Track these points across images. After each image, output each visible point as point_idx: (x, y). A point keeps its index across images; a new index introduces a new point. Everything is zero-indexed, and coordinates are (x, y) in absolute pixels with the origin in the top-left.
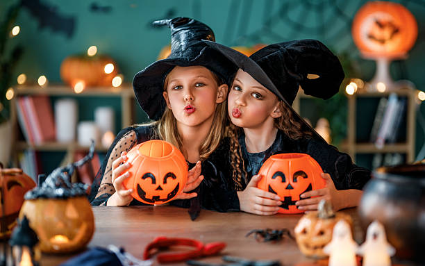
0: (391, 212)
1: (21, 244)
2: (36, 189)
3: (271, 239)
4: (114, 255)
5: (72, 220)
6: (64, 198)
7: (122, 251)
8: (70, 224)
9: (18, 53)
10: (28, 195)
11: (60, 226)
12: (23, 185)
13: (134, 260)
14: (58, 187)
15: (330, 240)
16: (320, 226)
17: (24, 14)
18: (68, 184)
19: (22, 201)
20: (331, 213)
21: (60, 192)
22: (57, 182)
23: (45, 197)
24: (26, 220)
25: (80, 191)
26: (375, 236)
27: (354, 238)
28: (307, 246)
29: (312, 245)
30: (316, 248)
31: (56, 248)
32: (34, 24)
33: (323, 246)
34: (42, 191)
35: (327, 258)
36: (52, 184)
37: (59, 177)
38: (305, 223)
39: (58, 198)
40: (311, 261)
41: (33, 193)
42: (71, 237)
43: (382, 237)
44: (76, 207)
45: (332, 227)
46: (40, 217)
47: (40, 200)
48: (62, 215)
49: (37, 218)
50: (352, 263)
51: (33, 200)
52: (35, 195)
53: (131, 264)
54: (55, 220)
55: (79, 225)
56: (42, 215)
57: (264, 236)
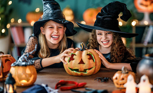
1: (9, 84)
2: (15, 62)
3: (104, 81)
4: (44, 87)
5: (28, 74)
6: (25, 66)
8: (27, 76)
9: (11, 11)
10: (12, 65)
11: (24, 76)
12: (11, 61)
13: (51, 89)
15: (126, 82)
16: (122, 76)
18: (27, 61)
19: (11, 67)
20: (127, 71)
21: (24, 63)
22: (23, 60)
23: (18, 65)
25: (31, 63)
28: (117, 84)
29: (119, 84)
30: (121, 85)
31: (23, 85)
33: (123, 84)
35: (125, 88)
36: (21, 61)
37: (24, 58)
38: (117, 75)
39: (23, 66)
40: (119, 90)
42: (28, 81)
43: (147, 81)
44: (30, 69)
45: (127, 77)
46: (16, 73)
47: (17, 67)
48: (24, 72)
49: (15, 73)
50: (134, 91)
51: (14, 67)
52: (15, 65)
53: (50, 91)
54: (22, 74)
55: (31, 76)
56: (17, 72)
57: (101, 80)
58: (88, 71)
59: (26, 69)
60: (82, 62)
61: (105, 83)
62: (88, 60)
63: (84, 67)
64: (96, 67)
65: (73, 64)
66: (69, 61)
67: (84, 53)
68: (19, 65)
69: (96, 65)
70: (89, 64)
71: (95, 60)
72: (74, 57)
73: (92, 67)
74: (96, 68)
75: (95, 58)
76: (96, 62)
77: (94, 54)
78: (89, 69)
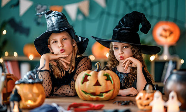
0: (179, 87)
3: (124, 105)
5: (36, 93)
6: (32, 83)
7: (58, 106)
8: (35, 95)
9: (5, 43)
10: (17, 82)
11: (30, 96)
12: (14, 80)
13: (63, 110)
14: (29, 79)
16: (147, 95)
17: (8, 26)
19: (15, 85)
20: (152, 91)
21: (30, 81)
22: (29, 77)
23: (24, 83)
24: (16, 90)
26: (173, 97)
27: (163, 99)
28: (141, 105)
30: (145, 106)
32: (12, 31)
33: (148, 105)
34: (22, 81)
36: (27, 78)
37: (30, 75)
39: (29, 83)
41: (19, 81)
42: (35, 101)
43: (175, 98)
44: (37, 87)
45: (153, 96)
47: (22, 84)
48: (31, 91)
50: (162, 109)
51: (18, 84)
54: (28, 93)
55: (38, 95)
56: (23, 90)
57: (121, 103)
58: (105, 95)
59: (33, 87)
60: (97, 84)
62: (105, 81)
63: (100, 89)
64: (114, 90)
65: (87, 87)
66: (83, 83)
67: (101, 73)
69: (114, 88)
70: (107, 86)
71: (113, 82)
72: (89, 78)
73: (109, 90)
74: (115, 92)
75: (113, 79)
76: (114, 85)
77: (112, 75)
78: (106, 92)
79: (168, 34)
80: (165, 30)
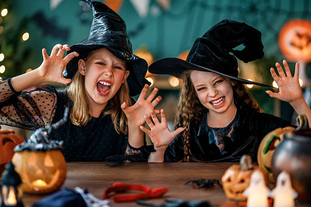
1: (8, 185)
2: (23, 144)
3: (203, 187)
4: (79, 194)
5: (49, 168)
6: (43, 151)
7: (86, 192)
8: (47, 171)
9: (27, 54)
10: (17, 148)
11: (39, 172)
12: (15, 142)
13: (95, 199)
14: (39, 142)
15: (249, 185)
16: (241, 175)
17: (32, 26)
18: (47, 141)
19: (13, 153)
20: (250, 166)
21: (40, 146)
22: (39, 139)
23: (29, 150)
25: (55, 146)
26: (283, 183)
28: (231, 191)
29: (235, 190)
30: (238, 193)
31: (37, 189)
32: (39, 33)
33: (242, 191)
35: (246, 200)
36: (35, 140)
37: (40, 134)
38: (230, 173)
39: (39, 150)
40: (234, 203)
41: (20, 147)
42: (48, 181)
43: (288, 184)
44: (53, 158)
45: (249, 176)
46: (25, 165)
47: (26, 152)
48: (41, 164)
49: (22, 165)
50: (265, 202)
51: (20, 152)
52: (22, 148)
53: (93, 202)
54: (36, 167)
55: (54, 172)
56: (27, 163)
57: (198, 184)
59: (44, 157)
61: (206, 190)
68: (32, 149)
79: (304, 42)
80: (300, 36)
